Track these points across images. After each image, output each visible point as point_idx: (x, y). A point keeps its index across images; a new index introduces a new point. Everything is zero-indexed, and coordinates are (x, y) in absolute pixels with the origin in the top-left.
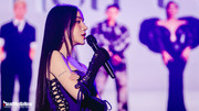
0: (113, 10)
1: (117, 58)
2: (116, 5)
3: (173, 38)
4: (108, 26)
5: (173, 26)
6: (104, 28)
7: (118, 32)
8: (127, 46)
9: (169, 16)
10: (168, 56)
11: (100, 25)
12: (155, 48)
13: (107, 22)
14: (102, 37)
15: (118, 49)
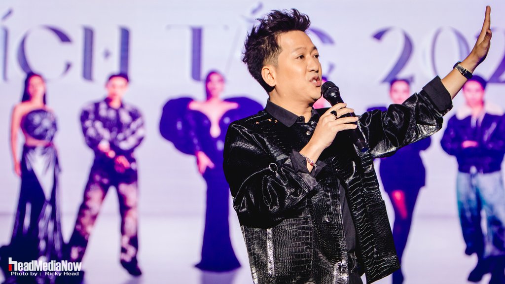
0: (119, 82)
1: (122, 160)
2: (124, 75)
3: (215, 131)
4: (109, 107)
5: (214, 112)
6: (103, 112)
7: (125, 118)
8: (140, 140)
9: (209, 95)
10: (205, 161)
11: (97, 105)
12: (185, 146)
13: (108, 101)
14: (98, 124)
15: (124, 146)
